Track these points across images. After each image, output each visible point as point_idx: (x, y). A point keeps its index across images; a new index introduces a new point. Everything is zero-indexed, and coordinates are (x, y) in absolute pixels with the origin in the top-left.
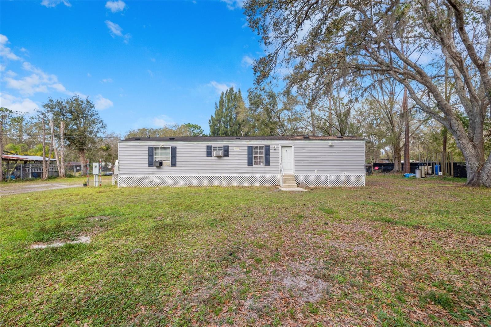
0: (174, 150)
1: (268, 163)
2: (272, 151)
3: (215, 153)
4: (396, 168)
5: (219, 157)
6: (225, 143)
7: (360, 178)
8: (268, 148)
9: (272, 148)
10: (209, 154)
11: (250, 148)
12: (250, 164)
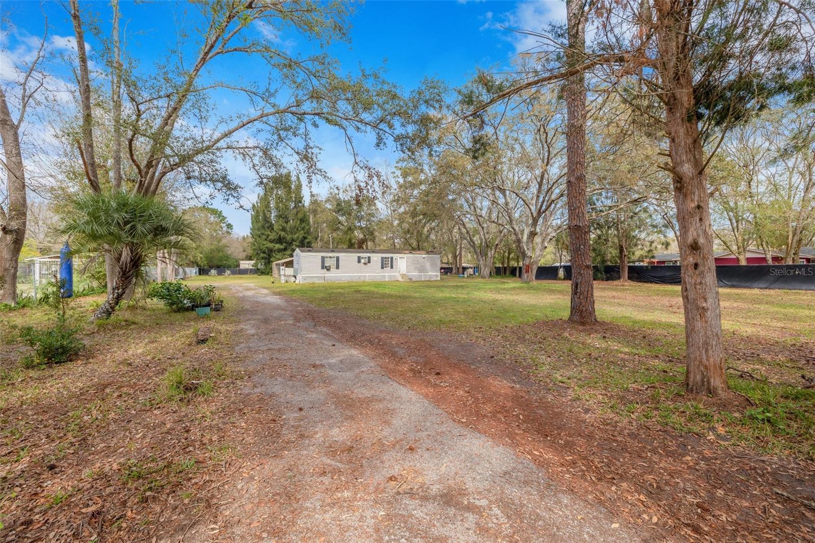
0: (338, 258)
1: (392, 267)
2: (394, 260)
3: (363, 261)
4: (454, 271)
5: (365, 264)
6: (369, 255)
7: (437, 276)
8: (392, 258)
9: (394, 258)
10: (359, 261)
11: (382, 258)
12: (382, 268)
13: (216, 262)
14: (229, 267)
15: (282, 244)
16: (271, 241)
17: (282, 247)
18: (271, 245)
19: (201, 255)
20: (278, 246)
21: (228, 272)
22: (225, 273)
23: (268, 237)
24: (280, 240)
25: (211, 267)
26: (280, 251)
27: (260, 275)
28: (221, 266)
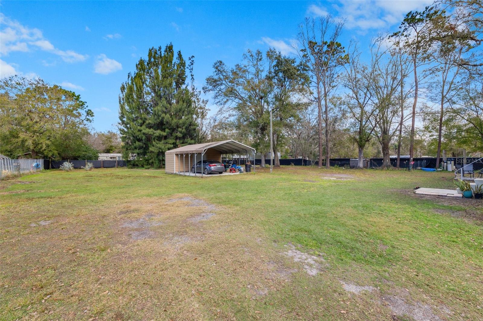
13: (71, 154)
14: (90, 159)
15: (163, 130)
16: (150, 126)
17: (165, 134)
18: (150, 131)
19: (48, 142)
20: (158, 132)
21: (90, 165)
22: (85, 166)
23: (144, 122)
24: (161, 125)
25: (64, 159)
26: (159, 138)
27: (132, 168)
28: (79, 157)
